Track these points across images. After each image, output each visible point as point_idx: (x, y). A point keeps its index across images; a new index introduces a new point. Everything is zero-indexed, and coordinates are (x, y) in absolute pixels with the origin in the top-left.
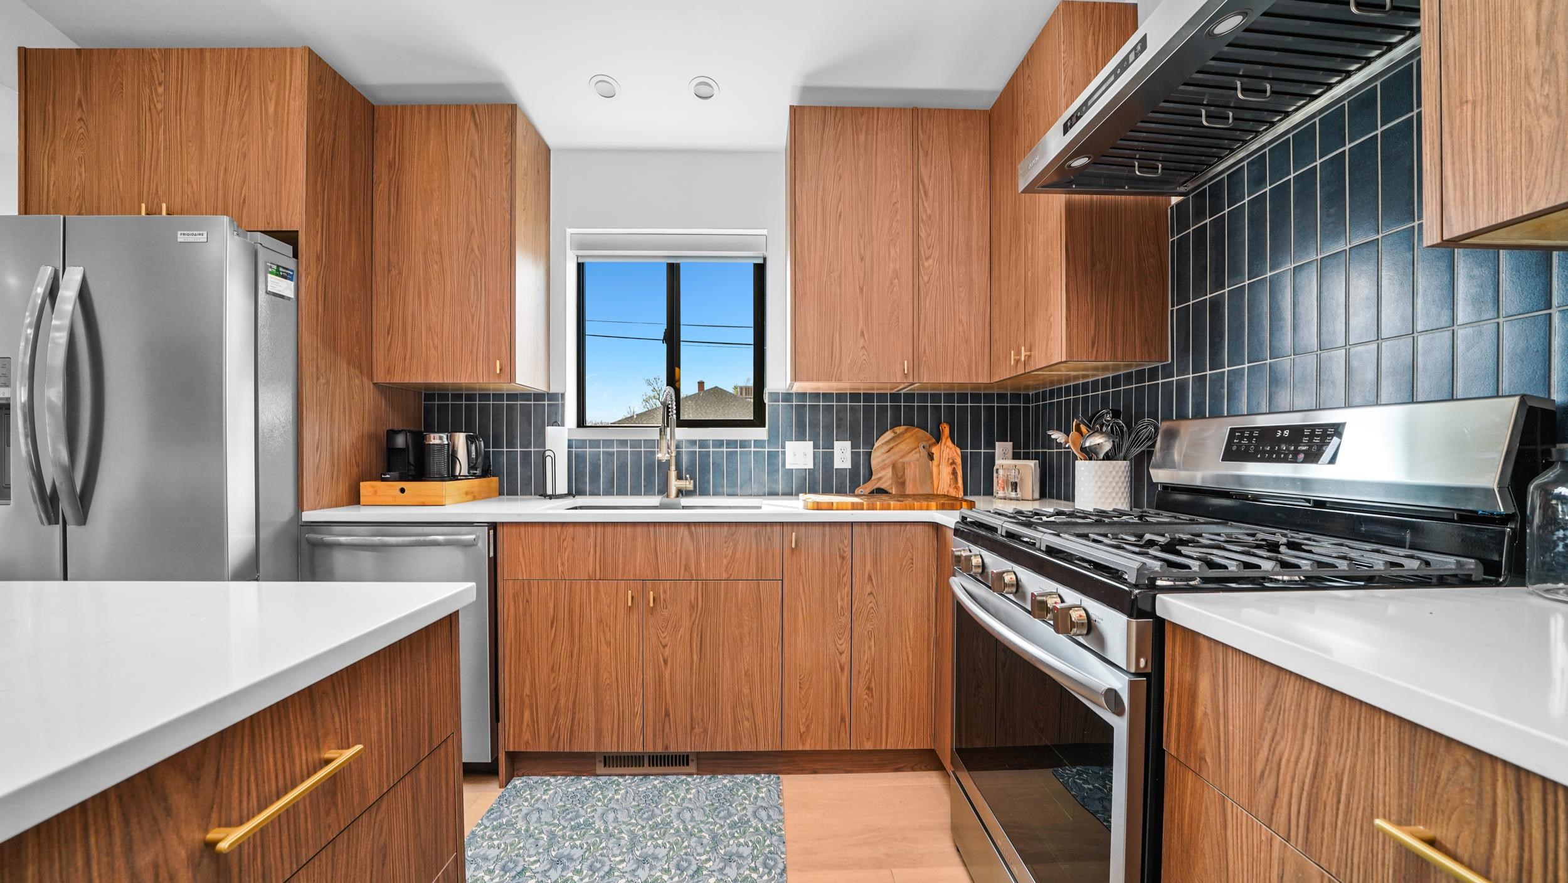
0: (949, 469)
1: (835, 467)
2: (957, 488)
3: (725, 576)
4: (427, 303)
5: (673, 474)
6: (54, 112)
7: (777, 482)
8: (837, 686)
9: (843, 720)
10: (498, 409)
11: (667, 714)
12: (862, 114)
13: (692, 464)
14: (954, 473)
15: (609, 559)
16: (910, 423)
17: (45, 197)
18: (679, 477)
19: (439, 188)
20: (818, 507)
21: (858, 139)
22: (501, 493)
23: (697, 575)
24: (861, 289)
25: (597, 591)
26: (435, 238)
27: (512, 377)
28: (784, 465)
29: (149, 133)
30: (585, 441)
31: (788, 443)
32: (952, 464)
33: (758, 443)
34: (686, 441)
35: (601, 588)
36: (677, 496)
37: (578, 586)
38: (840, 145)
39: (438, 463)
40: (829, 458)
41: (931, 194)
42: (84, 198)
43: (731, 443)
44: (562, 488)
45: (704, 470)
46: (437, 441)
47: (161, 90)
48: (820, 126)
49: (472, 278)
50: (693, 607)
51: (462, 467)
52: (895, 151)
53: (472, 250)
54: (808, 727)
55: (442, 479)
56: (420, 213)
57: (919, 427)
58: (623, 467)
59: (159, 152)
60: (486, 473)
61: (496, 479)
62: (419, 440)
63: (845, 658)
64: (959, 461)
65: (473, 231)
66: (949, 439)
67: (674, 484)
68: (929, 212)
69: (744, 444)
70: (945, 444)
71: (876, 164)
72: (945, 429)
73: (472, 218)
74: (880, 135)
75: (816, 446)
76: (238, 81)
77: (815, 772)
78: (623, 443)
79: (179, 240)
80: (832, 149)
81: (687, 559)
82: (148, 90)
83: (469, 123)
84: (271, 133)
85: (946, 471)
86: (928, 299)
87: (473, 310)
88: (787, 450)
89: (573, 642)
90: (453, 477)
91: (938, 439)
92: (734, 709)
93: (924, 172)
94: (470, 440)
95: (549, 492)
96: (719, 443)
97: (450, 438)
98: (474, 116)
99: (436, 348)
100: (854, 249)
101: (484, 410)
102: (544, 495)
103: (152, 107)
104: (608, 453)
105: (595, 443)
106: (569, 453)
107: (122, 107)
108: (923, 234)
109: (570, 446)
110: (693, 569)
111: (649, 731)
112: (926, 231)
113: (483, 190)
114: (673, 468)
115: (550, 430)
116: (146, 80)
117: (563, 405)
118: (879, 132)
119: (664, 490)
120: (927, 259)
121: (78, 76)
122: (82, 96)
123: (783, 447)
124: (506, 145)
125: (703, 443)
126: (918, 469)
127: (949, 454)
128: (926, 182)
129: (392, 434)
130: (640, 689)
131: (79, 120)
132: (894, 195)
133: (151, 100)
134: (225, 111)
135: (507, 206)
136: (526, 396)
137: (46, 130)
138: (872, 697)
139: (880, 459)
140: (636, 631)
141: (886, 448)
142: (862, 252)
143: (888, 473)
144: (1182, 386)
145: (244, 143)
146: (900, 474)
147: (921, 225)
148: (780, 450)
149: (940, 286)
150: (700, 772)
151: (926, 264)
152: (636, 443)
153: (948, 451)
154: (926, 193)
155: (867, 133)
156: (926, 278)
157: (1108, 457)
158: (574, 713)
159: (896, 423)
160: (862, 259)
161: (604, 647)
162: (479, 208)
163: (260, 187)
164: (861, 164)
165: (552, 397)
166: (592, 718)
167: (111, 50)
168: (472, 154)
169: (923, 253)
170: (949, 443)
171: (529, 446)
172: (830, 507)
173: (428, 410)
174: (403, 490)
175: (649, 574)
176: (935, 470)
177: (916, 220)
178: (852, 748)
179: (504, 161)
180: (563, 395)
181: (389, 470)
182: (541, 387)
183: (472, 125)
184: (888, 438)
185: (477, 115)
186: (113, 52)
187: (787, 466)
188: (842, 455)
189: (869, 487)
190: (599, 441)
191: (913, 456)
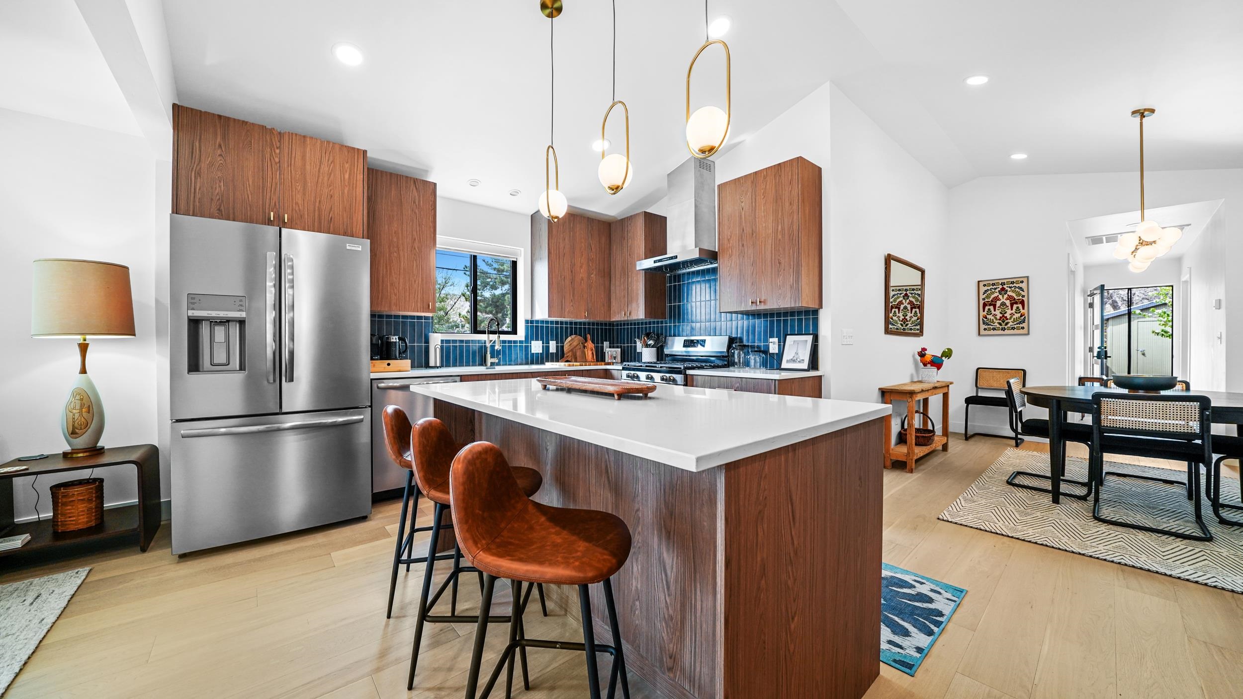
1: (550, 352)
4: (391, 271)
5: (489, 355)
6: (200, 147)
7: (528, 358)
14: (593, 353)
16: (576, 334)
17: (192, 195)
18: (492, 357)
19: (397, 215)
24: (572, 283)
26: (395, 239)
28: (531, 351)
29: (270, 173)
30: (445, 340)
31: (532, 342)
33: (521, 342)
36: (491, 366)
40: (548, 348)
42: (222, 201)
43: (510, 342)
44: (438, 364)
46: (394, 340)
47: (278, 151)
49: (415, 262)
51: (398, 352)
53: (415, 249)
56: (386, 226)
57: (579, 335)
58: (462, 353)
59: (276, 184)
61: (409, 360)
65: (415, 239)
67: (489, 360)
68: (593, 257)
69: (515, 342)
71: (576, 236)
72: (589, 336)
73: (415, 233)
75: (543, 343)
76: (327, 158)
78: (462, 341)
79: (347, 248)
82: (269, 149)
83: (413, 187)
84: (346, 188)
85: (590, 353)
86: (592, 289)
87: (415, 277)
88: (532, 345)
93: (591, 242)
98: (415, 184)
99: (396, 295)
103: (272, 158)
104: (454, 346)
105: (448, 342)
106: (440, 346)
107: (251, 154)
112: (591, 264)
113: (420, 220)
114: (489, 353)
116: (268, 144)
121: (219, 130)
122: (222, 142)
123: (531, 344)
124: (431, 201)
128: (592, 246)
131: (219, 155)
132: (582, 248)
133: (271, 155)
134: (319, 171)
135: (432, 230)
137: (194, 156)
139: (567, 349)
141: (569, 344)
143: (571, 353)
144: (670, 327)
145: (331, 190)
146: (574, 353)
147: (590, 261)
148: (529, 345)
149: (596, 285)
156: (591, 281)
157: (653, 347)
159: (571, 334)
162: (418, 229)
163: (341, 213)
164: (571, 235)
167: (243, 121)
168: (414, 202)
169: (591, 272)
171: (414, 342)
179: (430, 208)
183: (414, 188)
184: (569, 339)
185: (417, 183)
186: (244, 123)
187: (532, 352)
188: (553, 346)
189: (565, 359)
190: (450, 340)
191: (578, 347)
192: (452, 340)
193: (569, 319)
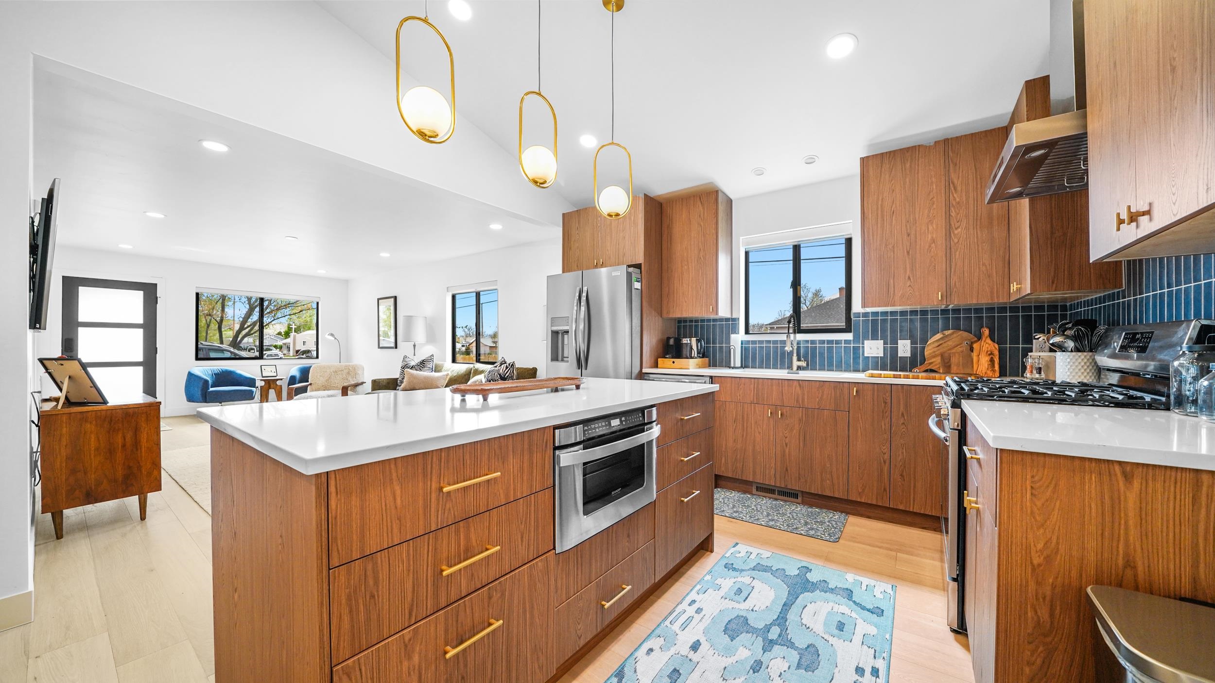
0: (988, 358)
1: (899, 356)
2: (994, 371)
3: (817, 407)
4: (682, 283)
5: (795, 358)
6: (571, 232)
7: (859, 364)
8: (882, 471)
9: (885, 490)
10: (708, 326)
11: (787, 470)
12: (908, 152)
13: (806, 353)
14: (992, 361)
15: (760, 394)
16: (957, 328)
17: (568, 261)
18: (799, 360)
19: (687, 233)
20: (872, 376)
21: (905, 166)
22: (710, 366)
23: (803, 405)
24: (908, 253)
25: (755, 408)
26: (685, 254)
27: (717, 313)
28: (863, 354)
29: (596, 235)
30: (749, 341)
31: (866, 342)
32: (990, 355)
33: (847, 342)
34: (803, 341)
35: (757, 408)
36: (797, 370)
37: (746, 406)
38: (893, 172)
39: (686, 351)
40: (895, 350)
41: (959, 188)
42: (578, 260)
43: (830, 342)
44: (738, 364)
45: (814, 356)
46: (686, 342)
47: (599, 219)
48: (880, 165)
49: (700, 270)
50: (800, 420)
51: (695, 353)
52: (931, 168)
53: (700, 258)
54: (863, 490)
55: (687, 358)
56: (679, 245)
57: (964, 330)
58: (768, 354)
59: (599, 241)
60: (703, 357)
61: (707, 359)
62: (678, 341)
63: (887, 457)
64: (996, 353)
65: (701, 249)
66: (988, 338)
67: (796, 363)
68: (958, 200)
69: (838, 342)
70: (984, 341)
71: (918, 178)
74: (920, 161)
75: (885, 343)
77: (869, 517)
78: (769, 342)
80: (887, 176)
81: (798, 398)
82: (596, 220)
83: (699, 203)
84: (632, 228)
85: (985, 360)
86: (957, 253)
87: (701, 284)
88: (865, 345)
89: (744, 430)
90: (691, 358)
91: (979, 337)
92: (821, 475)
93: (953, 176)
94: (698, 341)
95: (732, 365)
96: (822, 342)
97: (690, 340)
98: (701, 199)
99: (686, 302)
100: (903, 229)
101: (702, 327)
102: (730, 367)
103: (597, 225)
104: (761, 347)
105: (754, 342)
106: (742, 347)
107: (589, 227)
108: (953, 214)
109: (742, 344)
110: (801, 402)
111: (778, 476)
112: (955, 212)
113: (704, 231)
114: (795, 355)
115: (733, 336)
116: (595, 216)
117: (738, 323)
118: (920, 159)
119: (790, 367)
120: (956, 229)
121: (577, 219)
122: (578, 226)
123: (863, 344)
124: (714, 209)
125: (813, 342)
126: (961, 358)
127: (987, 348)
128: (956, 181)
129: (668, 339)
130: (774, 455)
131: (577, 234)
132: (931, 193)
133: (596, 223)
135: (715, 237)
136: (721, 320)
137: (569, 239)
138: (904, 480)
139: (931, 351)
140: (772, 428)
141: (937, 344)
142: (909, 231)
143: (938, 360)
144: (1129, 304)
145: (624, 233)
146: (946, 361)
147: (952, 209)
148: (861, 345)
149: (967, 244)
150: (803, 503)
151: (956, 232)
152: (775, 342)
153: (987, 345)
154: (955, 189)
155: (911, 163)
156: (956, 240)
157: (1073, 351)
158: (743, 463)
159: (945, 328)
160: (908, 235)
161: (757, 434)
162: (703, 239)
163: (629, 248)
164: (907, 180)
165: (734, 320)
166: (751, 465)
169: (953, 226)
170: (989, 341)
171: (722, 344)
172: (880, 376)
173: (679, 328)
174: (674, 362)
175: (779, 403)
176: (975, 359)
177: (948, 206)
178: (891, 506)
179: (713, 216)
180: (738, 319)
181: (667, 354)
182: (728, 316)
184: (939, 338)
187: (866, 355)
188: (904, 348)
189: (924, 367)
190: (756, 341)
191: (958, 349)
192: (759, 341)
193: (909, 307)
